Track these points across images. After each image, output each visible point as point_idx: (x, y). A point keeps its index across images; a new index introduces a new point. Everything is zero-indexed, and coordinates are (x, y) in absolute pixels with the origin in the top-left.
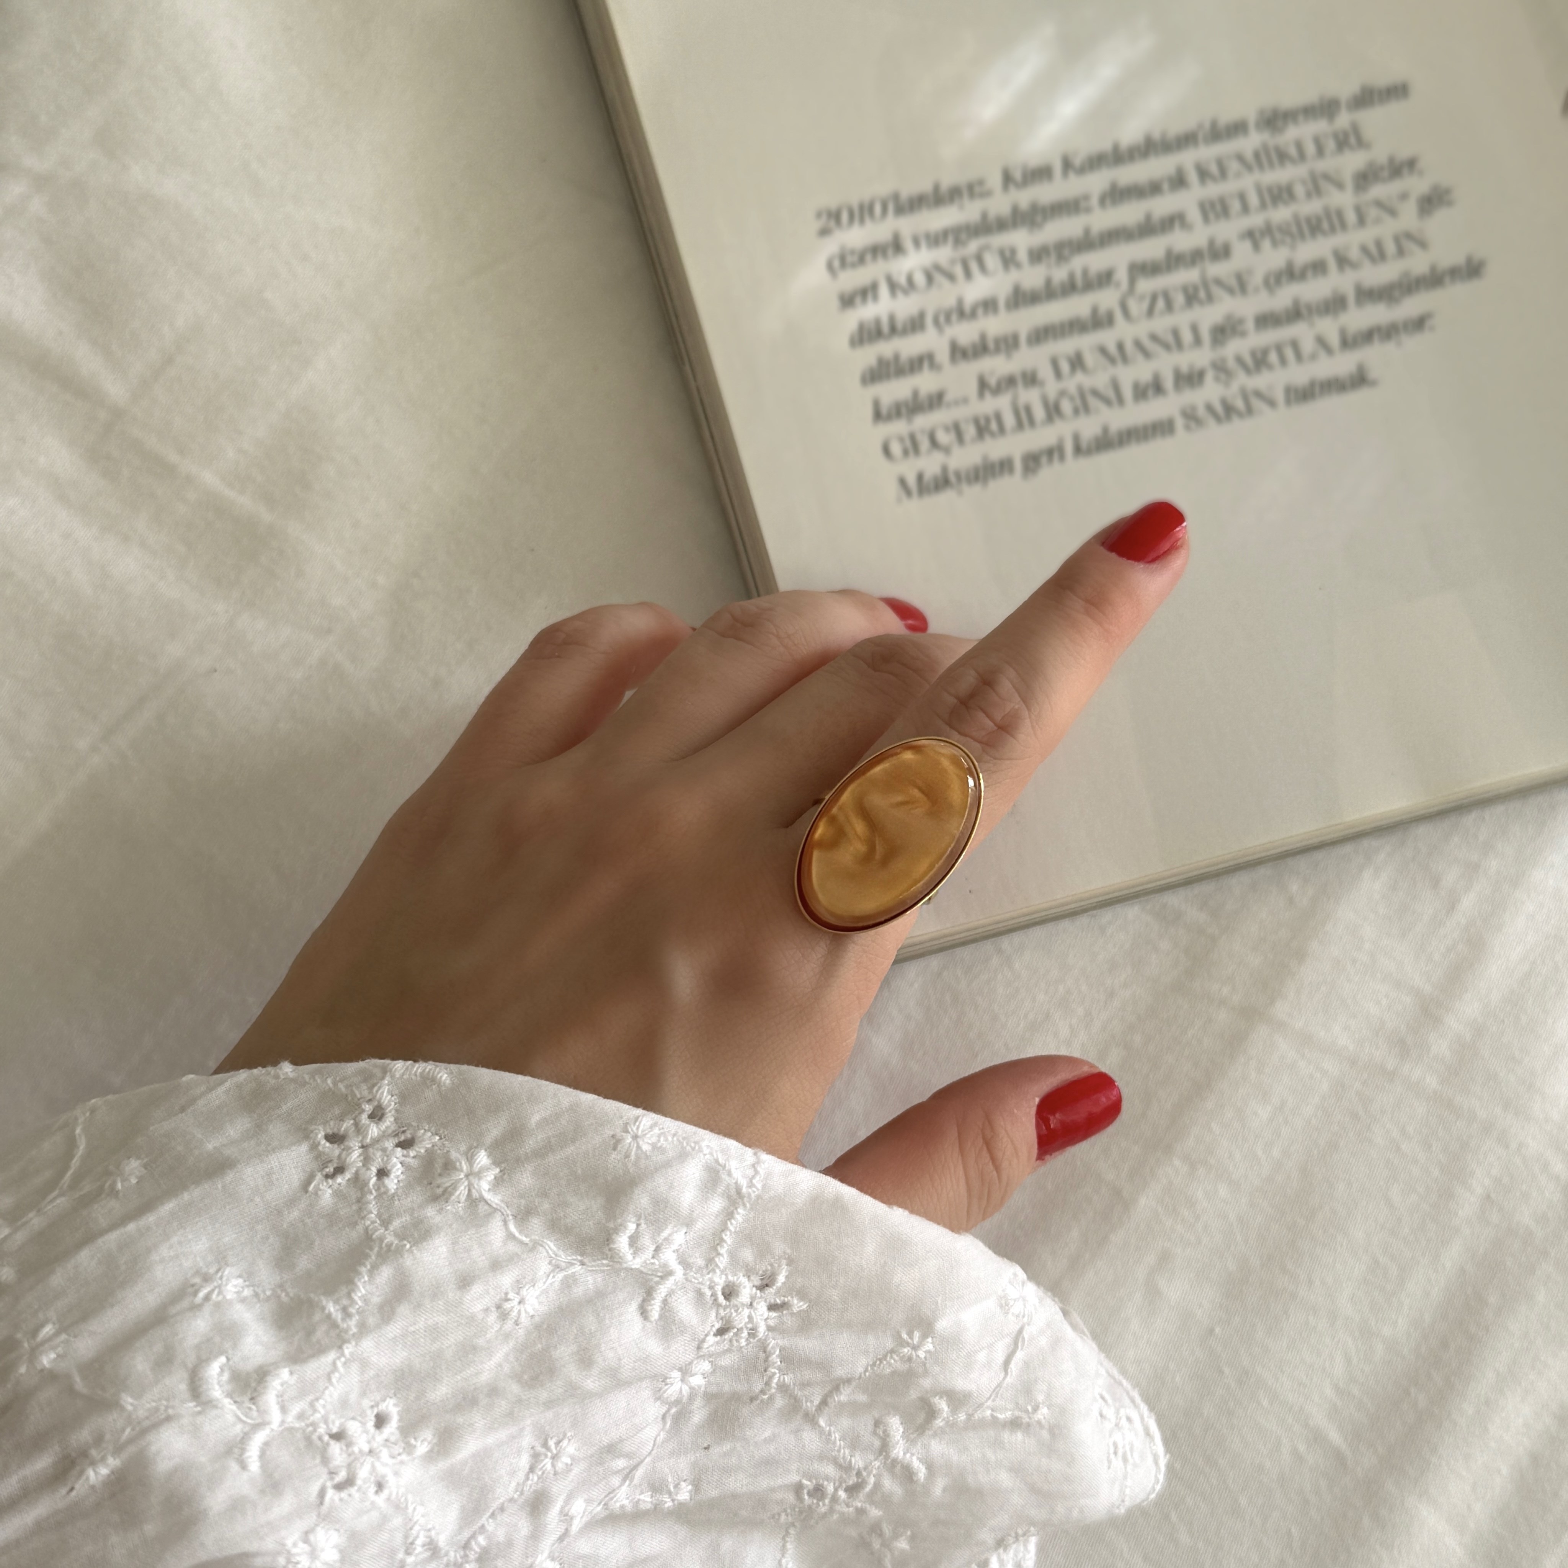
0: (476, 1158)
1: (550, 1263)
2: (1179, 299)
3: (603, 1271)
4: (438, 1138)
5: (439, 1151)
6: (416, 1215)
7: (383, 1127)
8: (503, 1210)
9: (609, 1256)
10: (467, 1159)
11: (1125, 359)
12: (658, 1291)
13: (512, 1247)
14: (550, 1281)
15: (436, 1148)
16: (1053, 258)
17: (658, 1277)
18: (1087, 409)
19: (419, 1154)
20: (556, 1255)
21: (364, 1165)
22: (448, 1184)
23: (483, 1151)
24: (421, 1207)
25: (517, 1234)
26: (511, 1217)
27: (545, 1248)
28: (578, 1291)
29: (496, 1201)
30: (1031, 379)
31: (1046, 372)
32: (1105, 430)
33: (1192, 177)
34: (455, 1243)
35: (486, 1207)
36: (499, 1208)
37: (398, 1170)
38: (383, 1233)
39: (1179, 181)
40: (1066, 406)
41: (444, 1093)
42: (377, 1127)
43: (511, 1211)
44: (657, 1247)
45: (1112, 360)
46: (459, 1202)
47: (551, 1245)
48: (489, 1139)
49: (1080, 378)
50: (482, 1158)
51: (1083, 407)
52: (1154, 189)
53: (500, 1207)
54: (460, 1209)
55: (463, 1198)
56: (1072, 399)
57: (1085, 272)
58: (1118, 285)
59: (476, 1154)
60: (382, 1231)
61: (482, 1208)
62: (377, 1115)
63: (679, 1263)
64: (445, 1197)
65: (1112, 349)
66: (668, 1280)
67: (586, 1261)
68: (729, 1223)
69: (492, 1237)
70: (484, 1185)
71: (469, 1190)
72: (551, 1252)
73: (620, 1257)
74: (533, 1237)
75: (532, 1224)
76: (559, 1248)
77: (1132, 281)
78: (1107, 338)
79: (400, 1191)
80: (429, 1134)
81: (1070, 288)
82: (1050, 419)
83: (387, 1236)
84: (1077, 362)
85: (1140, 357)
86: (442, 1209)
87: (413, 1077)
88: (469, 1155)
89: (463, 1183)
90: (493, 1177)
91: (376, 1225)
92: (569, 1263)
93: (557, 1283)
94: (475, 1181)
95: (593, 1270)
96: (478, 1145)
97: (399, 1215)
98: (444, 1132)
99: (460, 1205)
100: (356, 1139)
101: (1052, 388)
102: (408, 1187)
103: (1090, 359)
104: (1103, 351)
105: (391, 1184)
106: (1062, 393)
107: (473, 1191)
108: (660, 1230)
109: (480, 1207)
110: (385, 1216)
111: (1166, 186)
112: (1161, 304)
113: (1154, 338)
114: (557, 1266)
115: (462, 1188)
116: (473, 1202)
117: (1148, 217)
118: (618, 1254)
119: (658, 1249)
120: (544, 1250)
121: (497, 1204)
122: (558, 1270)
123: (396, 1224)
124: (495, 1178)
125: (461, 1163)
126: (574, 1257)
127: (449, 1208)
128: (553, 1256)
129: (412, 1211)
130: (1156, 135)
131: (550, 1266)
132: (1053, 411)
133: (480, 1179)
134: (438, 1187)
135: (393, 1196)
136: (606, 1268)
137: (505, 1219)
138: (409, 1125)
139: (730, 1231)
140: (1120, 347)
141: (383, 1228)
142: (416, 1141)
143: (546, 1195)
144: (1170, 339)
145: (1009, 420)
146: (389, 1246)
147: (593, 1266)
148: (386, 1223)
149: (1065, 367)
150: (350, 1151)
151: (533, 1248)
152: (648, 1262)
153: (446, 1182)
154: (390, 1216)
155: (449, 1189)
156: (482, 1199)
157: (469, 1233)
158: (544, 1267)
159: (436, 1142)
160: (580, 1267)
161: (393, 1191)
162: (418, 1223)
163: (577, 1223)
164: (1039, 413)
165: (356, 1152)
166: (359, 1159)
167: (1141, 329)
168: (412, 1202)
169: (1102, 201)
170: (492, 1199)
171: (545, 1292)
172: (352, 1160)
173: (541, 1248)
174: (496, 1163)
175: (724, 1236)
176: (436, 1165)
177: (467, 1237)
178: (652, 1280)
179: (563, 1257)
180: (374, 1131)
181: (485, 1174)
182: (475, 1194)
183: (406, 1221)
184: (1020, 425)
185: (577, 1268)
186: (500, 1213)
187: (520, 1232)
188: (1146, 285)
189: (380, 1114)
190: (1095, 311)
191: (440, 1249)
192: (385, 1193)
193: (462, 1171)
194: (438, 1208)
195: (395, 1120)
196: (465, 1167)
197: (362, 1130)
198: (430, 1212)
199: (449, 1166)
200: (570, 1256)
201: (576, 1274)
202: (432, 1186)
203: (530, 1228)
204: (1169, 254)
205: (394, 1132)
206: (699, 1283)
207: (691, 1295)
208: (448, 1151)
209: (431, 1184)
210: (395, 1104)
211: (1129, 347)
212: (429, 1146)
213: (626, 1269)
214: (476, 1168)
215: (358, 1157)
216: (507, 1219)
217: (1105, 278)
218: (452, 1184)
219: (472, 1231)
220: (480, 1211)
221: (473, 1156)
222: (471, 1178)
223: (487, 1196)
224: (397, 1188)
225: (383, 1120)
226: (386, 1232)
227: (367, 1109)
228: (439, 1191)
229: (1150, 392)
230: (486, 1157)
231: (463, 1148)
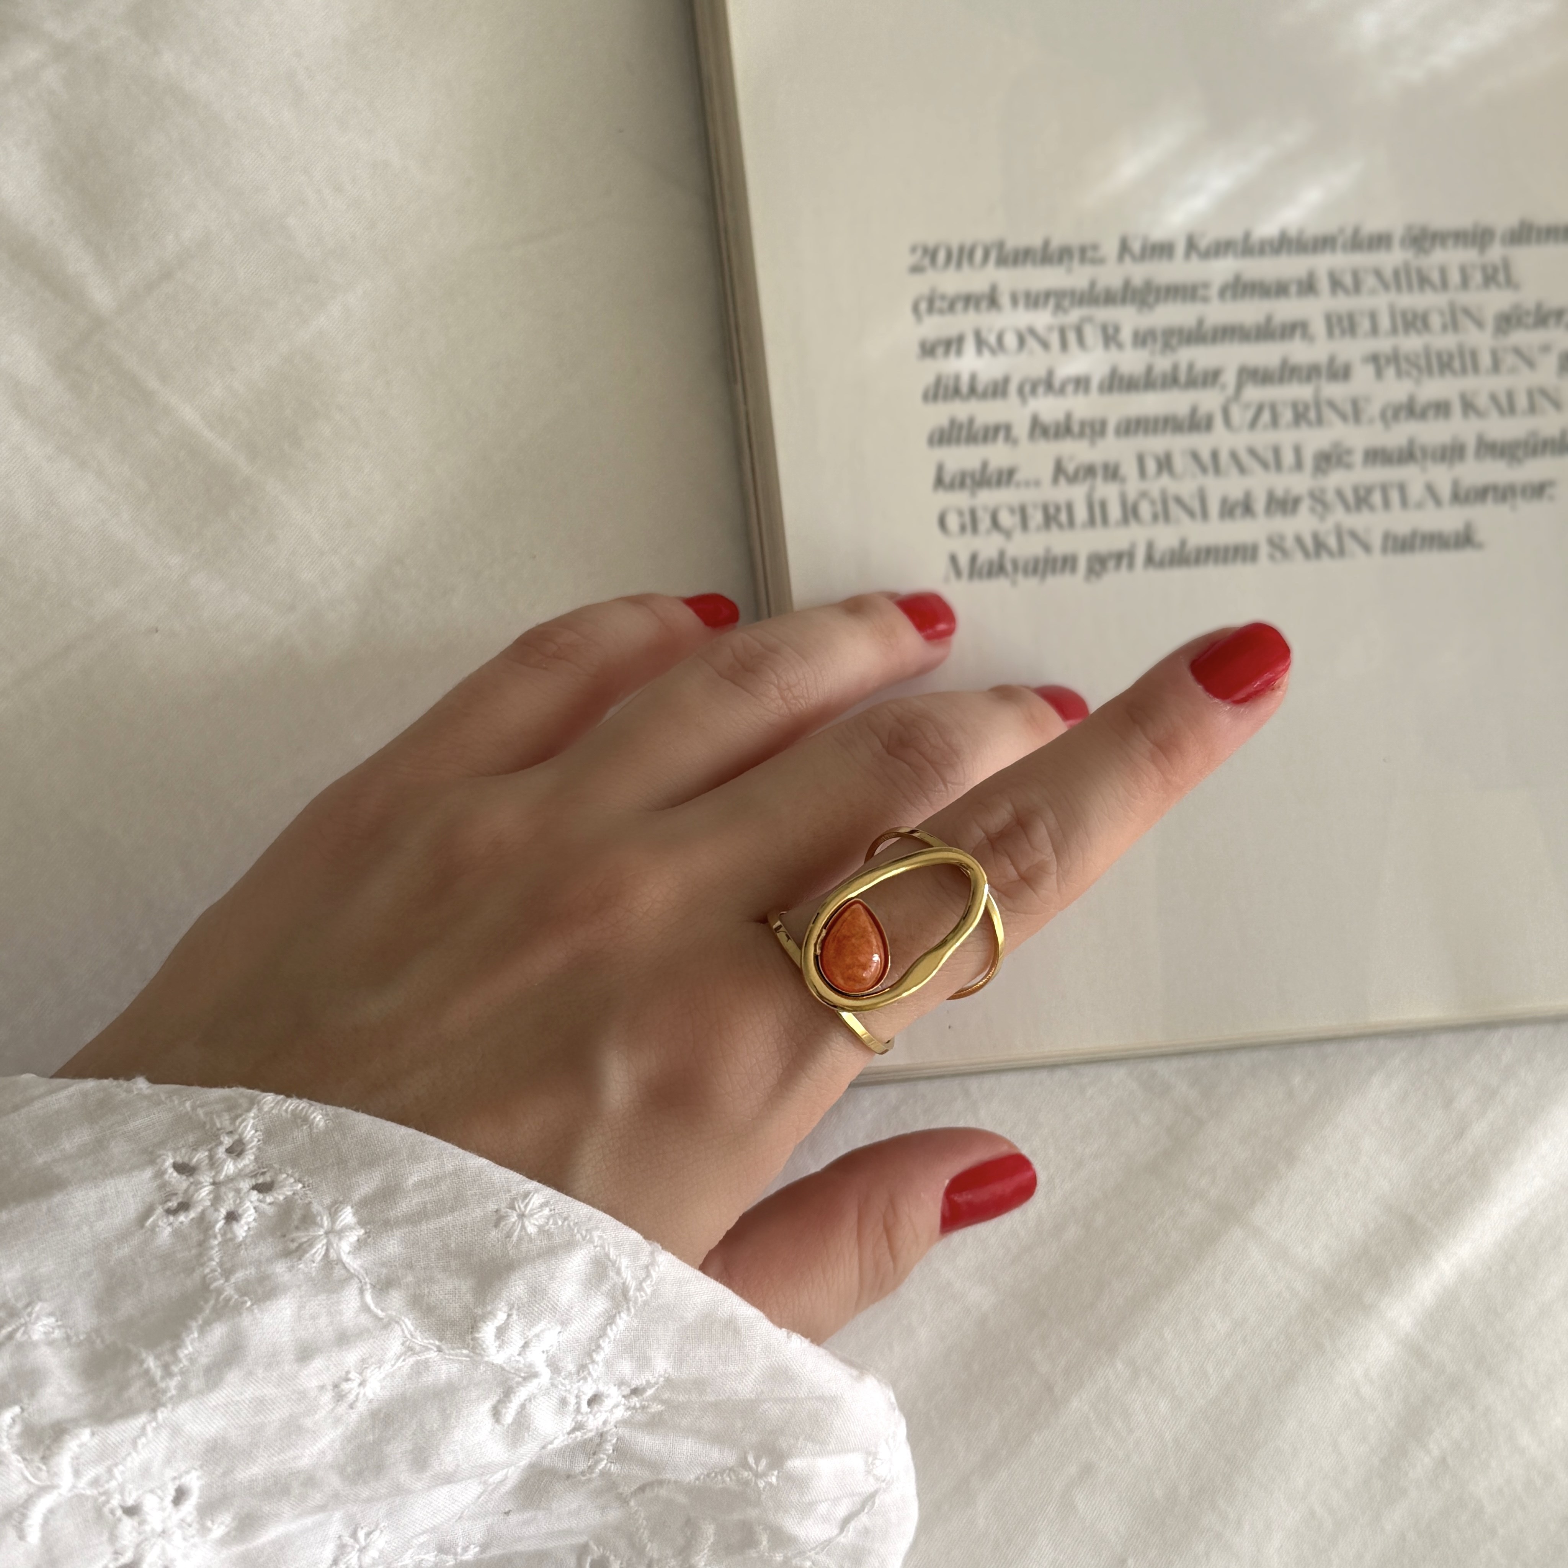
0: (340, 1214)
1: (403, 1344)
2: (1287, 415)
3: (461, 1362)
4: (300, 1185)
5: (299, 1201)
6: (262, 1269)
7: (241, 1165)
8: (361, 1277)
9: (471, 1346)
10: (330, 1214)
11: (1217, 469)
12: (518, 1394)
13: (364, 1320)
14: (399, 1364)
15: (297, 1197)
16: (1159, 345)
17: (522, 1377)
18: (1167, 517)
19: (277, 1201)
20: (412, 1335)
21: (212, 1205)
22: (304, 1240)
23: (349, 1208)
24: (270, 1261)
25: (372, 1306)
26: (368, 1286)
27: (401, 1326)
28: (428, 1379)
29: (355, 1266)
30: (1112, 473)
31: (1130, 469)
32: (1183, 543)
33: (1324, 284)
34: (301, 1307)
35: (343, 1272)
36: (356, 1273)
37: (250, 1215)
38: (223, 1284)
39: (1308, 287)
40: (1145, 509)
41: (314, 1136)
42: (234, 1164)
43: (370, 1279)
44: (526, 1343)
45: (1204, 469)
46: (313, 1262)
47: (408, 1323)
48: (356, 1196)
49: (1165, 480)
50: (347, 1216)
51: (1163, 515)
52: (1280, 290)
53: (359, 1272)
54: (313, 1269)
55: (318, 1258)
56: (1153, 503)
57: (1191, 367)
58: (1224, 387)
59: (340, 1211)
60: (222, 1282)
61: (338, 1272)
62: (236, 1150)
63: (548, 1366)
64: (298, 1253)
65: (1206, 456)
66: (531, 1382)
67: (444, 1347)
68: (609, 1328)
69: (345, 1306)
70: (345, 1246)
71: (327, 1250)
72: (406, 1332)
73: (483, 1349)
74: (390, 1312)
75: (390, 1296)
76: (416, 1329)
77: (1239, 387)
78: (1203, 443)
79: (249, 1240)
80: (292, 1180)
81: (1171, 381)
82: (1125, 520)
83: (228, 1289)
84: (1165, 464)
85: (1234, 471)
86: (293, 1267)
87: (284, 1114)
88: (333, 1210)
89: (322, 1239)
90: (356, 1238)
91: (216, 1273)
92: (424, 1346)
93: (406, 1367)
94: (334, 1240)
95: (450, 1359)
96: (344, 1200)
97: (243, 1266)
98: (308, 1180)
99: (314, 1265)
100: (208, 1173)
101: (1133, 486)
102: (258, 1236)
103: (1179, 463)
104: (1195, 456)
105: (241, 1230)
106: (1144, 495)
107: (332, 1251)
108: (531, 1324)
109: (336, 1271)
110: (228, 1265)
111: (1293, 289)
112: (1266, 416)
113: (1253, 452)
114: (411, 1349)
115: (320, 1246)
116: (329, 1263)
117: (1269, 319)
118: (481, 1346)
119: (526, 1346)
120: (399, 1328)
121: (355, 1270)
122: (410, 1353)
123: (239, 1275)
124: (358, 1240)
125: (322, 1219)
126: (432, 1341)
127: (301, 1266)
128: (409, 1336)
129: (258, 1264)
130: (1293, 232)
131: (403, 1347)
132: (1130, 513)
133: (340, 1239)
134: (293, 1241)
135: (240, 1245)
136: (464, 1359)
137: (362, 1286)
138: (270, 1167)
139: (609, 1338)
140: (1215, 455)
141: (224, 1279)
142: (276, 1186)
143: (411, 1267)
144: (1269, 457)
145: (1081, 513)
146: (227, 1300)
147: (450, 1354)
148: (227, 1273)
149: (1151, 466)
150: (199, 1186)
151: (386, 1325)
152: (513, 1359)
153: (303, 1236)
154: (233, 1266)
155: (305, 1245)
156: (340, 1261)
157: (319, 1298)
158: (395, 1346)
159: (296, 1190)
160: (436, 1353)
161: (241, 1239)
162: (263, 1279)
163: (441, 1304)
164: (1115, 512)
165: (206, 1188)
166: (209, 1198)
167: (1241, 440)
168: (261, 1254)
169: (1222, 293)
170: (351, 1263)
171: (392, 1375)
172: (200, 1197)
173: (396, 1326)
174: (362, 1223)
175: (601, 1342)
176: (294, 1216)
177: (317, 1302)
178: (513, 1379)
179: (419, 1338)
180: (230, 1167)
181: (347, 1234)
182: (333, 1255)
183: (251, 1273)
184: (1092, 521)
185: (433, 1355)
186: (357, 1280)
187: (377, 1305)
188: (1254, 393)
189: (239, 1149)
190: (1194, 411)
191: (283, 1311)
192: (232, 1239)
193: (322, 1226)
194: (289, 1264)
195: (256, 1159)
196: (326, 1223)
197: (216, 1165)
198: (280, 1268)
199: (308, 1220)
200: (426, 1338)
201: (431, 1360)
202: (286, 1239)
203: (389, 1301)
204: (1284, 363)
205: (252, 1172)
206: (566, 1391)
207: (555, 1401)
208: (310, 1203)
209: (284, 1236)
210: (259, 1141)
211: (1224, 457)
212: (289, 1193)
213: (486, 1362)
214: (339, 1225)
215: (208, 1194)
216: (364, 1287)
217: (1211, 378)
218: (309, 1240)
219: (322, 1297)
220: (335, 1275)
221: (336, 1212)
222: (331, 1236)
223: (347, 1259)
224: (246, 1236)
225: (242, 1157)
226: (227, 1284)
227: (226, 1142)
228: (293, 1246)
229: (1239, 511)
230: (351, 1215)
231: (327, 1201)
